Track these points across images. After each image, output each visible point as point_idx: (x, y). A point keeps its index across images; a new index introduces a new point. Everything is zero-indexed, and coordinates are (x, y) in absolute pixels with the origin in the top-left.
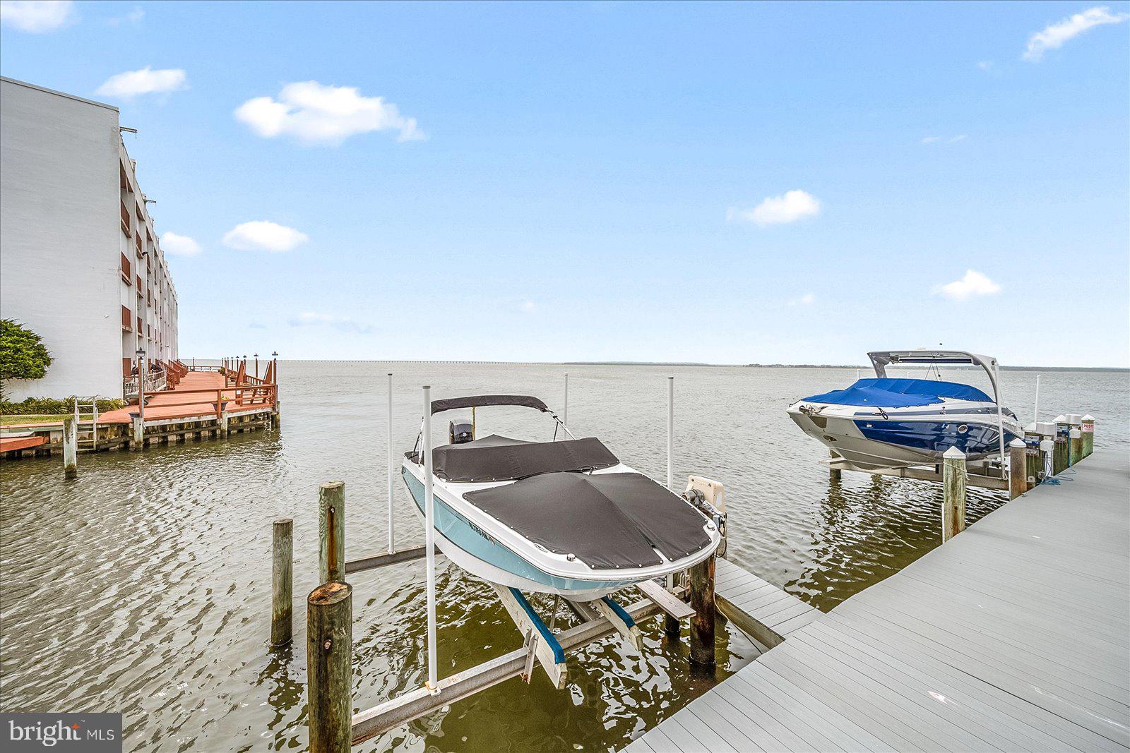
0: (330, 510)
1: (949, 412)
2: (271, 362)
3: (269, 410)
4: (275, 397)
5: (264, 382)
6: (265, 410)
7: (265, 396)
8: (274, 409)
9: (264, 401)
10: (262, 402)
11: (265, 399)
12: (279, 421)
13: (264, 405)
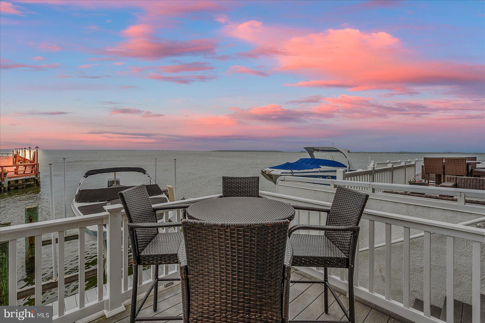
0: (30, 218)
1: (321, 172)
2: (35, 152)
3: (34, 176)
4: (37, 169)
5: (31, 162)
6: (31, 177)
7: (32, 169)
8: (36, 176)
9: (32, 172)
10: (30, 172)
11: (32, 171)
12: (40, 182)
13: (31, 174)
